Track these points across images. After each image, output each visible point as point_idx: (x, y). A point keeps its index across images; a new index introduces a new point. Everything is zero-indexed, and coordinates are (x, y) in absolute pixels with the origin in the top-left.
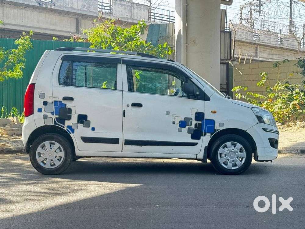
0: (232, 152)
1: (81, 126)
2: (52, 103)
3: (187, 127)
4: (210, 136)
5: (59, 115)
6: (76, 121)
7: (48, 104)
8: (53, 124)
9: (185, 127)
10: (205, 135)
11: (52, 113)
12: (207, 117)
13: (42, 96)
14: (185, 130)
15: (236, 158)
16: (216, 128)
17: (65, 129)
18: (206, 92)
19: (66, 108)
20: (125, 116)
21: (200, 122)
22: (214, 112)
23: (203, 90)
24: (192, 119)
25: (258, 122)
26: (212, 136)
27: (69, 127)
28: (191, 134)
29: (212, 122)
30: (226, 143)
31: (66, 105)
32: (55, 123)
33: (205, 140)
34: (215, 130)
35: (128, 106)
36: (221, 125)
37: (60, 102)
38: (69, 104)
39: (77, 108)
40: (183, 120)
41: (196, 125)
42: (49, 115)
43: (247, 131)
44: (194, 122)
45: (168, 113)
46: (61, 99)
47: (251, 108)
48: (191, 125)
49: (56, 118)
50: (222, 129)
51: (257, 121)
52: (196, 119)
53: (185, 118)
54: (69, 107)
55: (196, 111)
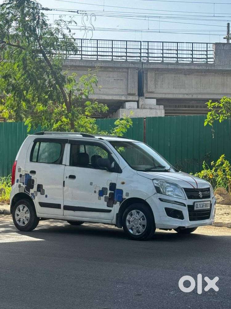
0: (136, 219)
1: (39, 193)
2: (24, 175)
3: (104, 196)
4: (119, 204)
5: (27, 185)
6: (36, 190)
7: (22, 176)
8: (23, 192)
9: (103, 196)
10: (116, 203)
11: (23, 183)
12: (118, 187)
13: (20, 170)
14: (103, 198)
15: (140, 225)
16: (123, 197)
17: (30, 195)
18: (120, 166)
19: (31, 179)
20: (65, 186)
21: (113, 192)
22: (123, 183)
23: (118, 163)
24: (107, 189)
25: (156, 193)
26: (121, 204)
27: (32, 194)
28: (107, 202)
29: (121, 191)
30: (132, 211)
31: (31, 176)
32: (25, 191)
33: (116, 208)
34: (123, 199)
35: (67, 177)
36: (127, 194)
37: (29, 174)
38: (33, 177)
39: (38, 179)
40: (101, 189)
41: (110, 194)
42: (22, 184)
43: (146, 201)
44: (109, 192)
45: (91, 184)
46: (29, 173)
47: (152, 180)
48: (107, 194)
49: (25, 187)
50: (127, 198)
51: (155, 191)
52: (110, 189)
53: (103, 188)
54: (33, 179)
55: (110, 182)
